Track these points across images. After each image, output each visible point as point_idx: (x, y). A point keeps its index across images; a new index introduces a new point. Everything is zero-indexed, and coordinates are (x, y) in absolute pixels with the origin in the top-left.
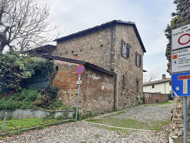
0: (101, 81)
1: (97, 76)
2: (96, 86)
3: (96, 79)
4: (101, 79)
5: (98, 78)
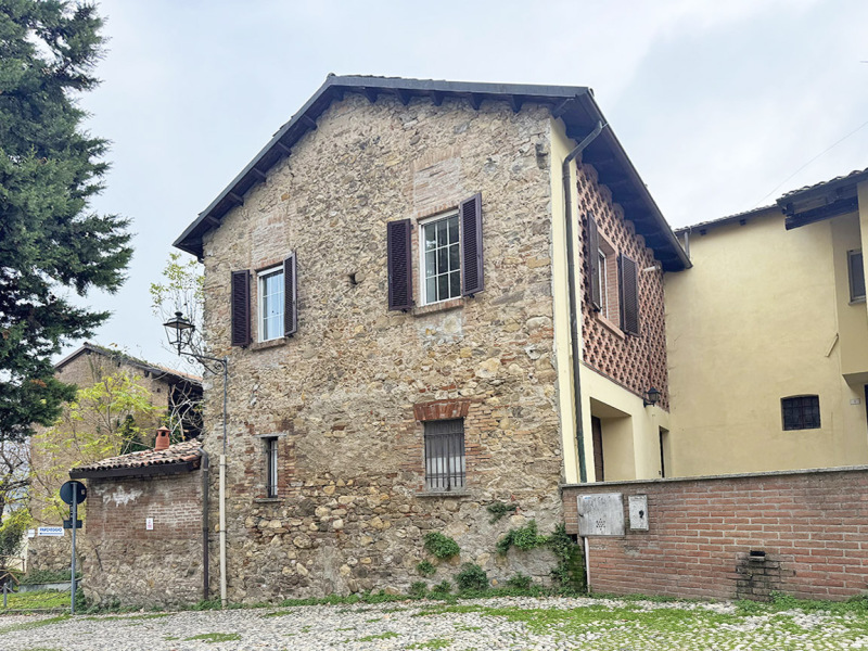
0: (143, 502)
1: (127, 491)
2: (126, 522)
3: (126, 502)
4: (142, 496)
5: (133, 495)
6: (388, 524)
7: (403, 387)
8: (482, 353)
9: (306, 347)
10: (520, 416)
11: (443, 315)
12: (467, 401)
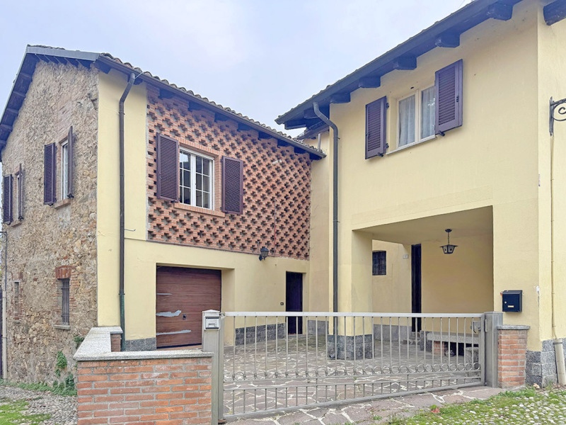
6: (48, 343)
7: (53, 256)
8: (76, 236)
9: (27, 226)
10: (86, 280)
11: (64, 209)
12: (71, 267)
